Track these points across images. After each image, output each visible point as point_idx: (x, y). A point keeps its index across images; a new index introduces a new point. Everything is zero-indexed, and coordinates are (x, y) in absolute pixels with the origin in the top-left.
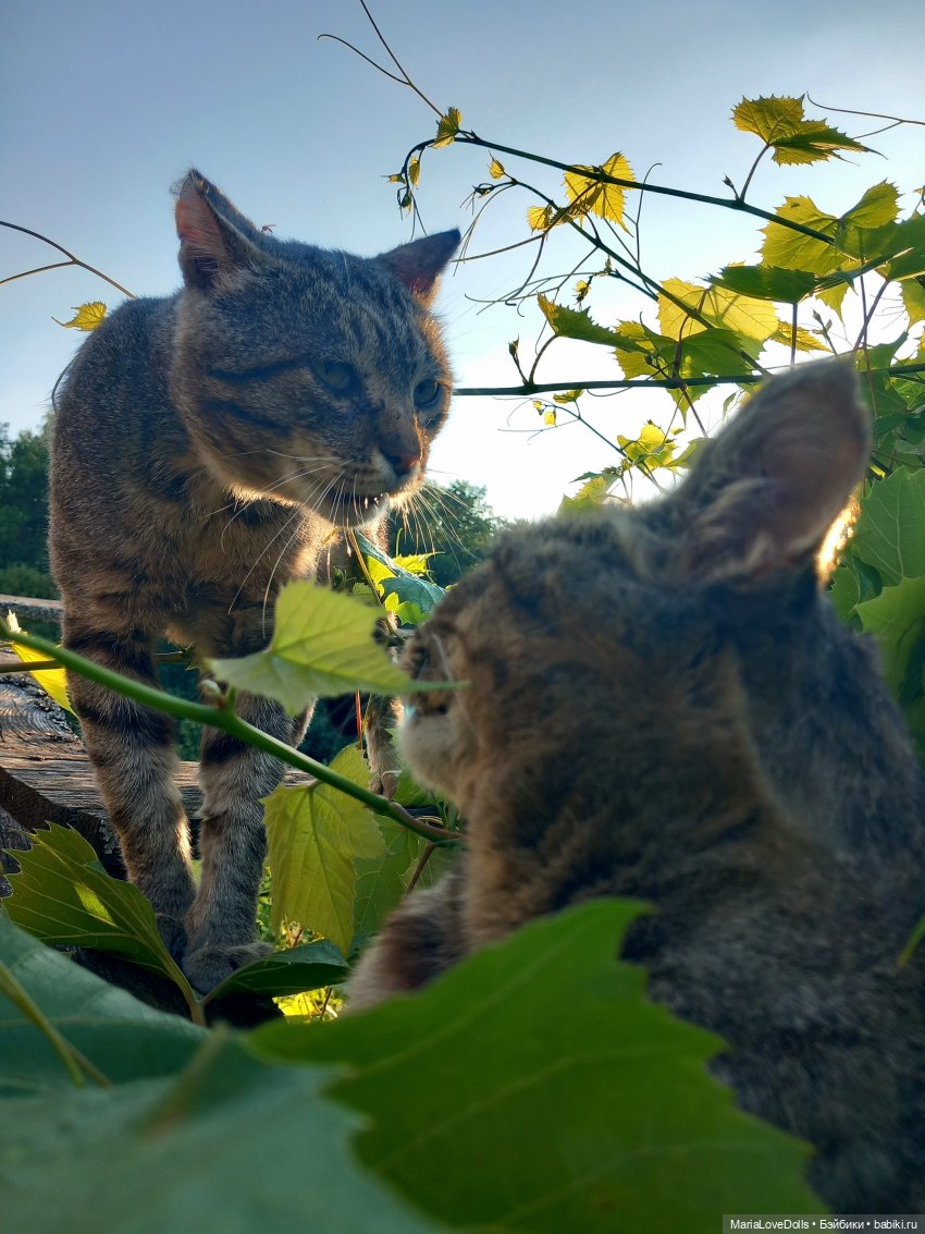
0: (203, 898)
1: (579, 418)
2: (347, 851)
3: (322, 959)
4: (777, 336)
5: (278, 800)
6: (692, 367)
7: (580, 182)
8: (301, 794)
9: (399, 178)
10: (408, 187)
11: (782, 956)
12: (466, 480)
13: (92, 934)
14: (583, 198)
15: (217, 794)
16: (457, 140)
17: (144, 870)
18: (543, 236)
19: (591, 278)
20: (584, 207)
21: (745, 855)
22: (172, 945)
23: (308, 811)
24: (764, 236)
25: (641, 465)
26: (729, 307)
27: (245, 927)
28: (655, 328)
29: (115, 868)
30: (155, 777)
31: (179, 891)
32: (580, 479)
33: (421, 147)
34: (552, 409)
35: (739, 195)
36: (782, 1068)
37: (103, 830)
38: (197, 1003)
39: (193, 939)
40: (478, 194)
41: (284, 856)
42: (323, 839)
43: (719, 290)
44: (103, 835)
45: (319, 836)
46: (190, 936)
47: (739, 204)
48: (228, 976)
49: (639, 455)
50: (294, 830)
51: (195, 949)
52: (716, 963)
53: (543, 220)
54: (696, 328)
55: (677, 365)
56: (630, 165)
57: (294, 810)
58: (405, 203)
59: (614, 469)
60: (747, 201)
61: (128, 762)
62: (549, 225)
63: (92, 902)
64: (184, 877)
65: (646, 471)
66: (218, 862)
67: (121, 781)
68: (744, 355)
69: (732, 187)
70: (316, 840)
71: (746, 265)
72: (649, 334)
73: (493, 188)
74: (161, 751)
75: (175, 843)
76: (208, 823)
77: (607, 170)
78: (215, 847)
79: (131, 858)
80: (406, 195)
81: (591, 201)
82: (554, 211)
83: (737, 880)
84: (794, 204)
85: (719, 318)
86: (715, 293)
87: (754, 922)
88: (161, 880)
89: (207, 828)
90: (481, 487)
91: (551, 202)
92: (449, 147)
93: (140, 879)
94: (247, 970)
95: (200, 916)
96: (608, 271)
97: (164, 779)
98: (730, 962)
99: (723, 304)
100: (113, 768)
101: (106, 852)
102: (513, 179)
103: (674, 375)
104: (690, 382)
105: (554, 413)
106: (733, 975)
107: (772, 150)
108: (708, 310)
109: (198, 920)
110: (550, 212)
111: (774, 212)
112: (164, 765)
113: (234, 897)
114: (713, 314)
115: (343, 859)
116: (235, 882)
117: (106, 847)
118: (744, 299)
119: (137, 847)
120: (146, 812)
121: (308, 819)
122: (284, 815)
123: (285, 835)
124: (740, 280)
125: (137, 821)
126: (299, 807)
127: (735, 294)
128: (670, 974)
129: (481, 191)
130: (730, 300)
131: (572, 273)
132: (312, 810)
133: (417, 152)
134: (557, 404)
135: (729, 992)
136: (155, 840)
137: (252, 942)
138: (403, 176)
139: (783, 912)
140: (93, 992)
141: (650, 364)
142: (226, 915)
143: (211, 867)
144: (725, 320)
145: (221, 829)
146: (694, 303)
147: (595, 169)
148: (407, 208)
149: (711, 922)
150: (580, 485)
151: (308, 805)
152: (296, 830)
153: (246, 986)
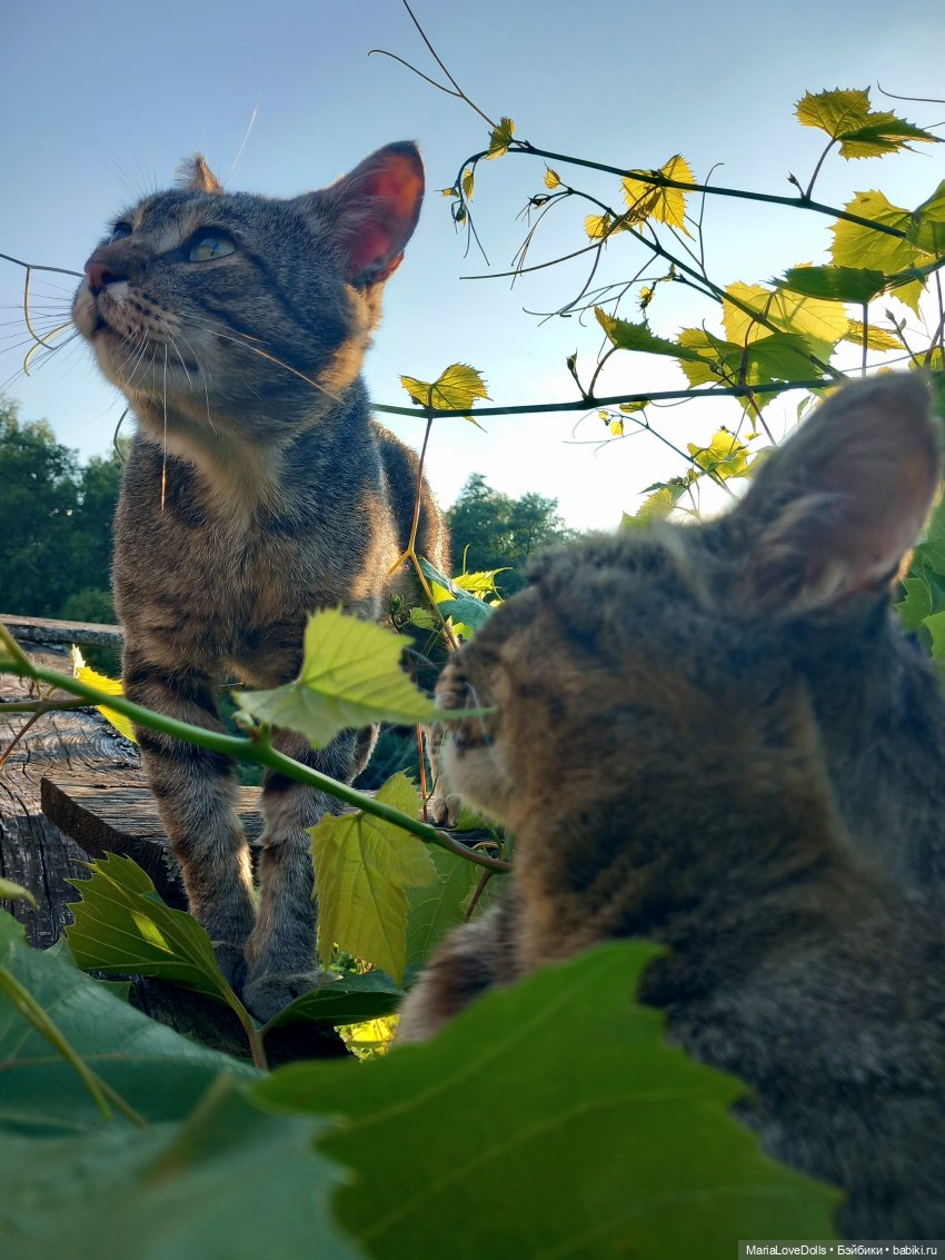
0: (262, 926)
1: (647, 427)
2: (398, 880)
3: (380, 988)
4: (849, 336)
5: (325, 830)
6: (759, 373)
7: (639, 188)
8: (350, 823)
9: (453, 191)
10: (462, 201)
11: (842, 1002)
12: (537, 492)
13: (153, 963)
14: (642, 203)
15: (277, 822)
16: (511, 150)
17: (207, 898)
18: (600, 245)
19: (655, 283)
20: (642, 213)
21: (810, 899)
22: (233, 972)
23: (357, 839)
24: (834, 234)
25: (712, 473)
26: (796, 310)
27: (305, 955)
28: (720, 334)
29: (174, 897)
30: (217, 806)
31: (241, 920)
32: (648, 490)
33: (475, 159)
34: (619, 419)
35: (805, 194)
36: (839, 1120)
37: (165, 858)
38: (256, 1032)
39: (252, 968)
40: (533, 205)
41: (332, 885)
42: (373, 868)
43: (786, 293)
44: (166, 863)
45: (369, 865)
46: (250, 965)
47: (804, 202)
48: (287, 1004)
49: (710, 463)
50: (343, 859)
51: (255, 978)
52: (770, 1008)
53: (601, 228)
54: (762, 332)
55: (743, 372)
56: (690, 167)
57: (342, 838)
58: (459, 217)
59: (680, 479)
60: (813, 198)
61: (191, 792)
62: (607, 232)
63: (150, 931)
64: (246, 905)
65: (718, 479)
66: (277, 890)
67: (184, 812)
68: (813, 359)
69: (797, 184)
70: (366, 869)
71: (813, 265)
72: (712, 341)
73: (549, 198)
74: (223, 781)
75: (237, 871)
76: (268, 851)
77: (666, 173)
78: (274, 876)
79: (193, 887)
80: (461, 208)
81: (651, 206)
82: (612, 219)
83: (797, 924)
84: (864, 199)
85: (787, 321)
86: (782, 296)
87: (813, 966)
88: (223, 909)
89: (267, 855)
90: (552, 499)
91: (609, 210)
92: (502, 158)
93: (203, 907)
94: (306, 999)
95: (259, 943)
96: (672, 276)
97: (226, 808)
98: (785, 1008)
99: (791, 307)
100: (176, 799)
101: (169, 880)
102: (570, 189)
103: (740, 382)
104: (757, 389)
105: (621, 422)
106: (789, 1023)
107: (839, 144)
108: (774, 312)
109: (258, 949)
110: (608, 219)
111: (843, 209)
112: (225, 794)
113: (293, 925)
114: (780, 317)
115: (394, 887)
116: (293, 911)
117: (168, 874)
118: (811, 301)
119: (200, 875)
120: (210, 839)
121: (357, 848)
122: (332, 845)
123: (333, 864)
124: (807, 281)
125: (200, 849)
126: (347, 836)
127: (802, 296)
128: (720, 1020)
129: (537, 202)
130: (797, 302)
131: (634, 280)
132: (360, 838)
133: (471, 164)
134: (624, 414)
135: (783, 1041)
136: (218, 867)
137: (312, 969)
138: (457, 189)
139: (844, 956)
140: (134, 1029)
141: (715, 371)
142: (285, 943)
143: (270, 895)
144: (793, 323)
145: (280, 857)
146: (760, 306)
147: (654, 173)
148: (461, 222)
149: (768, 966)
150: (645, 498)
151: (357, 834)
152: (344, 858)
153: (306, 1015)
